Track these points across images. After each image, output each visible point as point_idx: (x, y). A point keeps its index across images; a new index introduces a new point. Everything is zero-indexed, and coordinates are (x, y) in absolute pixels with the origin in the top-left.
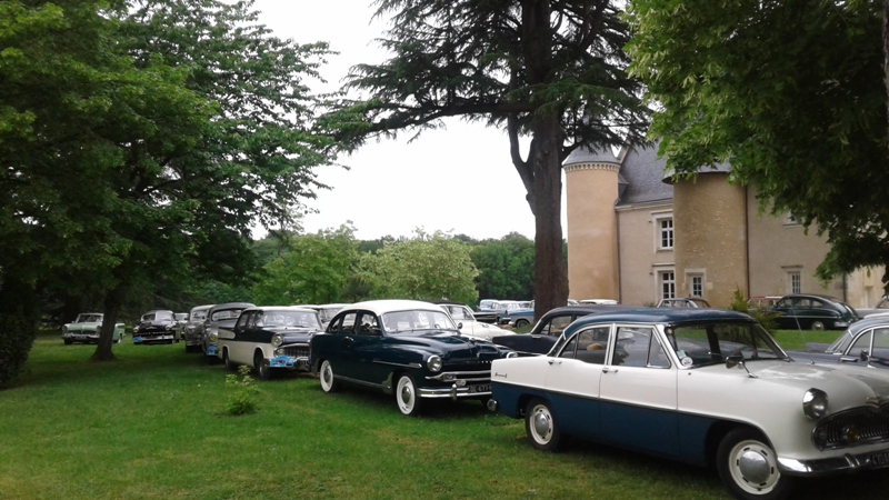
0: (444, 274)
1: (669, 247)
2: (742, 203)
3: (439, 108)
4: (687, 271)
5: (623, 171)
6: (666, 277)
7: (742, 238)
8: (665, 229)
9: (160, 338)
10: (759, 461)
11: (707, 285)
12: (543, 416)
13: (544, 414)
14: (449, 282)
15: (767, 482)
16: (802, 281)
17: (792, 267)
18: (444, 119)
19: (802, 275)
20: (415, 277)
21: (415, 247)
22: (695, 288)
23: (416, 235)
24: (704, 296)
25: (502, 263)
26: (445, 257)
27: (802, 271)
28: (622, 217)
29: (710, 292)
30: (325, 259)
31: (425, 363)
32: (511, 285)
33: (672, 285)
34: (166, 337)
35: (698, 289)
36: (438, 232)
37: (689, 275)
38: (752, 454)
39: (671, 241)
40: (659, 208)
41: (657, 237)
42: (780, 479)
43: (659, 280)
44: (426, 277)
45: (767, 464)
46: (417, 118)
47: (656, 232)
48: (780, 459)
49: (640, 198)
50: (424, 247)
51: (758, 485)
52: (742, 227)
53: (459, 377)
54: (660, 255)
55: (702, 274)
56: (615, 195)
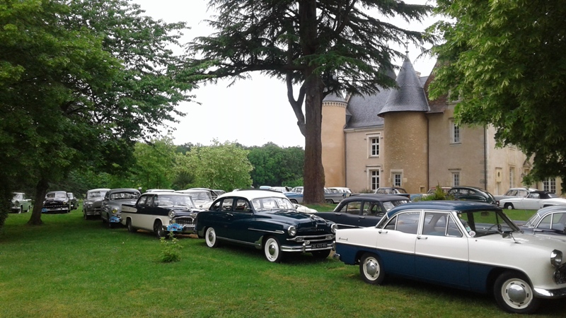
0: (231, 169)
1: (376, 155)
2: (425, 130)
3: (246, 65)
4: (392, 170)
5: (348, 108)
6: (374, 173)
7: (425, 151)
8: (374, 144)
9: (59, 209)
10: (520, 291)
11: (404, 180)
12: (372, 264)
13: (373, 263)
14: (234, 173)
15: (525, 302)
16: (460, 178)
17: (455, 169)
18: (250, 72)
19: (460, 174)
20: (213, 171)
21: (213, 151)
22: (396, 181)
23: (213, 143)
24: (402, 186)
25: (262, 162)
26: (232, 158)
27: (461, 172)
28: (348, 136)
29: (406, 184)
30: (156, 158)
31: (286, 230)
32: (268, 176)
33: (378, 178)
34: (63, 209)
35: (398, 182)
36: (227, 142)
37: (393, 173)
38: (516, 286)
39: (378, 152)
40: (371, 131)
41: (369, 149)
42: (533, 300)
43: (370, 175)
44: (220, 170)
45: (524, 291)
46: (233, 71)
47: (368, 146)
48: (535, 289)
49: (359, 124)
50: (218, 151)
51: (519, 304)
52: (425, 145)
53: (305, 239)
54: (372, 160)
55: (401, 173)
56: (343, 122)
